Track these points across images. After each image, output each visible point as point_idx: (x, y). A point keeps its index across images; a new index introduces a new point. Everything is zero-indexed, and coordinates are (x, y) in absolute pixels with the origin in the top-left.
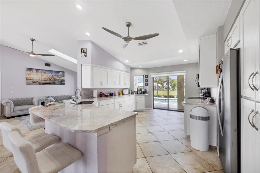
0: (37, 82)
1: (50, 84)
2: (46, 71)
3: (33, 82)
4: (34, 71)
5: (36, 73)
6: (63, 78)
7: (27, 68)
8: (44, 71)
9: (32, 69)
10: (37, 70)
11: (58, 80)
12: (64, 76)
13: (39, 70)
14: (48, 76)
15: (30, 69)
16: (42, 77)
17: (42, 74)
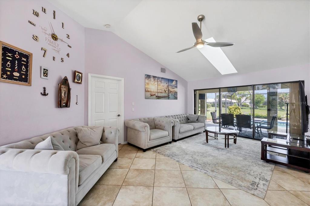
0: (155, 95)
1: (166, 98)
2: (162, 80)
3: (151, 95)
4: (152, 79)
5: (153, 82)
6: (176, 90)
7: (146, 75)
8: (160, 80)
9: (151, 76)
10: (154, 77)
11: (172, 93)
12: (176, 87)
13: (156, 77)
14: (164, 86)
15: (148, 77)
16: (159, 88)
17: (159, 83)
